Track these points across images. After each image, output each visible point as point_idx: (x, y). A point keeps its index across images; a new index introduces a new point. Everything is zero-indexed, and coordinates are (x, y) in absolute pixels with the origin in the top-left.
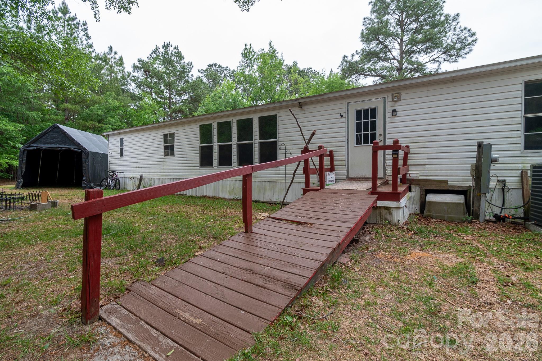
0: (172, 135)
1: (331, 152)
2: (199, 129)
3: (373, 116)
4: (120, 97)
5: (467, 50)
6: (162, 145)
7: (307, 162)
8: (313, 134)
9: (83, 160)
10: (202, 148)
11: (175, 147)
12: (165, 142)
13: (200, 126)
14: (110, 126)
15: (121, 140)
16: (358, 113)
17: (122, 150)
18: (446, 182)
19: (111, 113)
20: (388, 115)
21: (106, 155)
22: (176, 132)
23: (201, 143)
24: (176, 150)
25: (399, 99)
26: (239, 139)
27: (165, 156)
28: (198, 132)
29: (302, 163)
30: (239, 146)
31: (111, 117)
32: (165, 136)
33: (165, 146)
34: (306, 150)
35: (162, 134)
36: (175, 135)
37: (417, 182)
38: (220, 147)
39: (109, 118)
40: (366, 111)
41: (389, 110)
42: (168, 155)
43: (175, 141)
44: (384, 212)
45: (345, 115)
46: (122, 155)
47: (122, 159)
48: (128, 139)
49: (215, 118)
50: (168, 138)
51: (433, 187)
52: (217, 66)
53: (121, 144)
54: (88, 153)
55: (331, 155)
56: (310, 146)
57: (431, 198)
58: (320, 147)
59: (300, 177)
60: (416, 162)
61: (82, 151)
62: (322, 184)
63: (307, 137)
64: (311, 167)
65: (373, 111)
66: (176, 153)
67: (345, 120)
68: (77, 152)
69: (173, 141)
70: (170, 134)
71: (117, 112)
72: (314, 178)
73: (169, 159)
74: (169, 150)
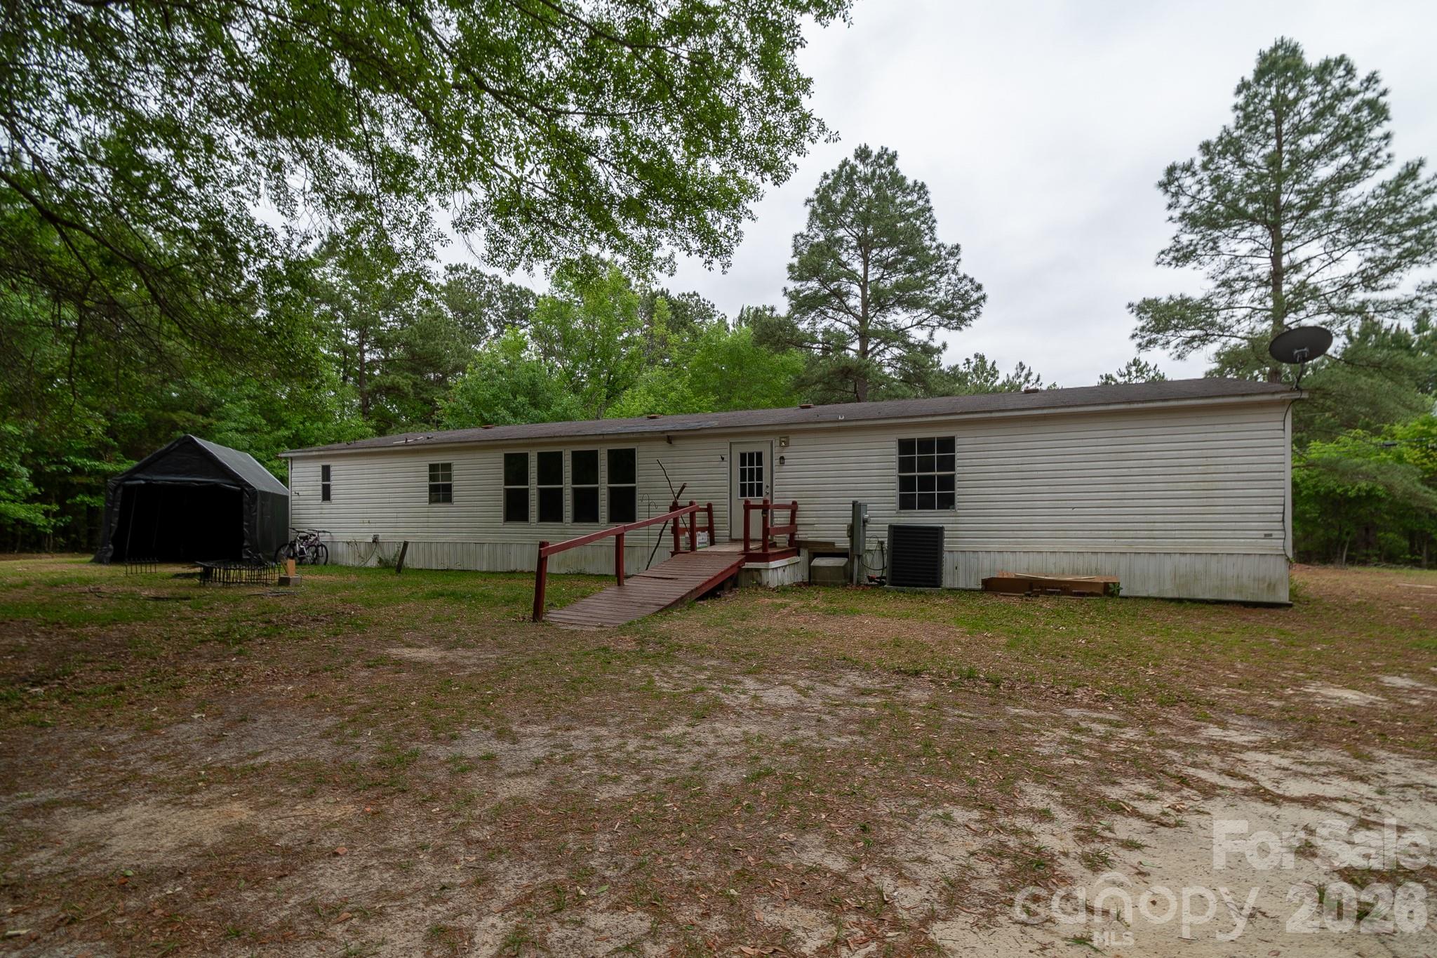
0: (448, 467)
1: (710, 505)
2: (502, 460)
3: (760, 462)
5: (973, 312)
6: (425, 482)
7: (676, 521)
8: (683, 487)
9: (246, 506)
10: (509, 493)
11: (454, 488)
12: (432, 478)
13: (506, 455)
15: (326, 471)
16: (743, 456)
17: (326, 488)
18: (833, 544)
20: (776, 462)
22: (455, 462)
24: (454, 494)
25: (787, 445)
26: (574, 482)
27: (431, 501)
28: (502, 465)
29: (671, 521)
30: (575, 491)
32: (433, 468)
33: (431, 486)
34: (675, 507)
35: (427, 464)
36: (454, 467)
37: (806, 544)
38: (542, 493)
40: (751, 455)
41: (776, 457)
42: (437, 501)
43: (454, 478)
44: (755, 574)
45: (727, 458)
46: (326, 497)
47: (326, 505)
48: (340, 470)
49: (534, 445)
50: (439, 471)
51: (820, 550)
52: (469, 271)
53: (326, 477)
54: (254, 493)
55: (709, 509)
56: (680, 502)
57: (818, 562)
58: (691, 503)
59: (668, 540)
60: (806, 520)
61: (243, 489)
62: (693, 548)
63: (677, 490)
64: (681, 526)
65: (760, 455)
66: (454, 499)
67: (726, 464)
68: (234, 491)
69: (449, 477)
70: (443, 465)
72: (684, 539)
73: (441, 508)
74: (441, 492)
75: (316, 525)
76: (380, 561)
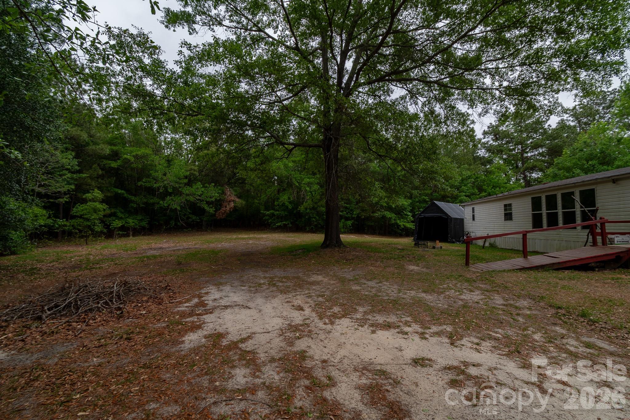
0: (510, 205)
2: (530, 200)
4: (472, 167)
6: (503, 212)
9: (448, 224)
10: (534, 215)
11: (513, 214)
12: (505, 210)
13: (532, 198)
14: (464, 194)
15: (473, 209)
17: (473, 216)
19: (465, 182)
21: (463, 219)
22: (513, 203)
23: (533, 211)
24: (513, 216)
26: (563, 208)
27: (505, 220)
28: (531, 203)
30: (564, 213)
31: (465, 186)
32: (505, 206)
33: (505, 213)
35: (503, 204)
36: (513, 205)
38: (548, 214)
39: (463, 187)
42: (507, 220)
43: (513, 210)
46: (474, 219)
47: (474, 222)
48: (477, 208)
49: (544, 192)
50: (508, 207)
53: (473, 212)
54: (451, 219)
58: (601, 218)
61: (448, 218)
62: (604, 244)
66: (513, 219)
68: (445, 219)
69: (511, 209)
71: (469, 181)
73: (509, 222)
74: (508, 216)
75: (471, 230)
76: (490, 244)
